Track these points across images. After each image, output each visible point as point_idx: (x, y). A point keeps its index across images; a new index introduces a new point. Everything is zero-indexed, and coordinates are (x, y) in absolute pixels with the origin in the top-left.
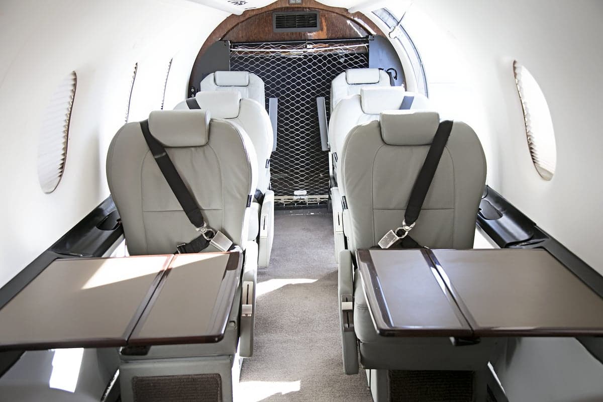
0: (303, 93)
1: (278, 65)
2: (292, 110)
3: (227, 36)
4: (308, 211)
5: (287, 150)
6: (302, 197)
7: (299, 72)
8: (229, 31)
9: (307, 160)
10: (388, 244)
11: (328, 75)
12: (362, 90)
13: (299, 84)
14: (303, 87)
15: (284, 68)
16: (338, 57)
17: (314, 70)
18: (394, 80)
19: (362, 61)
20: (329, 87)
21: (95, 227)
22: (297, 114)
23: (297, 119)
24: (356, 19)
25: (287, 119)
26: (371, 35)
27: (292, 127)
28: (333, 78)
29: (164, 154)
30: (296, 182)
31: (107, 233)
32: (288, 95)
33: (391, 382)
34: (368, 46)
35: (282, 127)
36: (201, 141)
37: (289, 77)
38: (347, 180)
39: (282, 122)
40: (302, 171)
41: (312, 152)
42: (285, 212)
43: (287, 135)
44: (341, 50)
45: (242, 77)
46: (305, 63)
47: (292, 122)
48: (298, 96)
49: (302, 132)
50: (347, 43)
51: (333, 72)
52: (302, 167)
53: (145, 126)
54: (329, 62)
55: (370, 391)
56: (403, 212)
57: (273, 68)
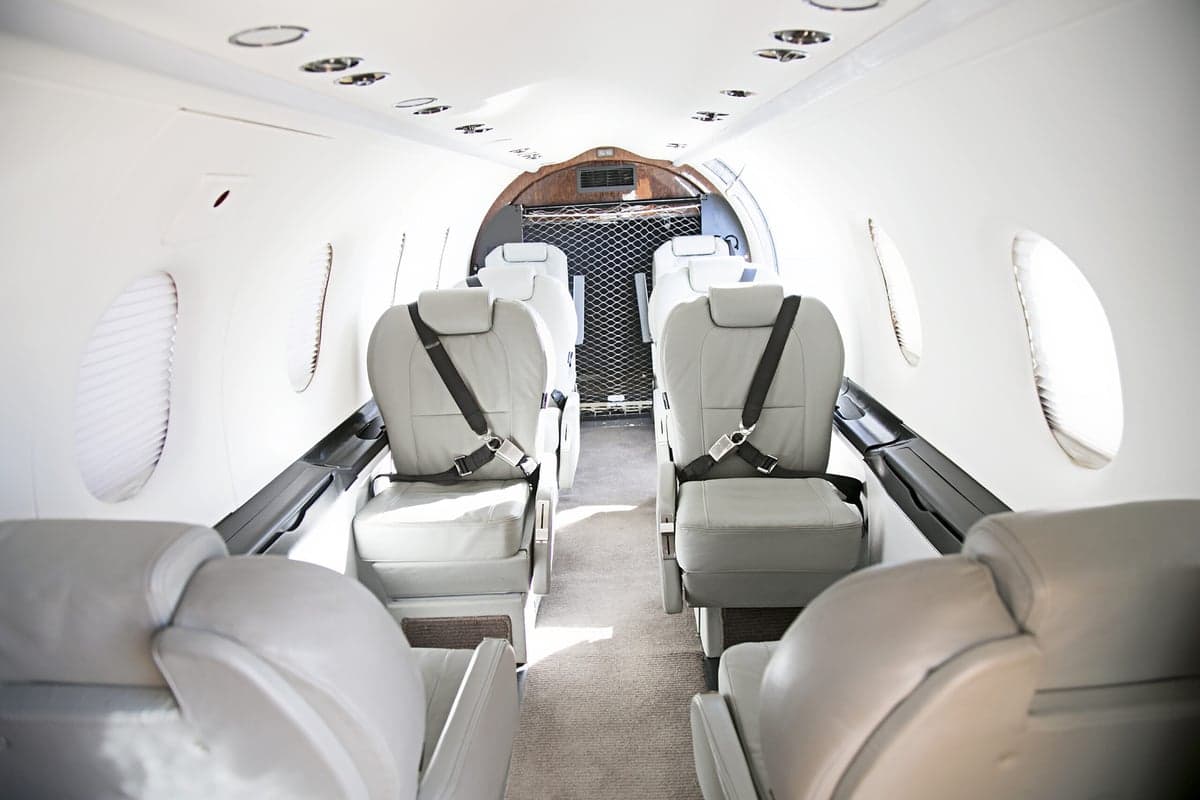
0: (618, 269)
1: (585, 234)
2: (604, 291)
3: (520, 199)
4: (627, 421)
5: (598, 342)
6: (619, 404)
7: (612, 242)
8: (521, 193)
9: (624, 354)
10: (721, 452)
11: (649, 244)
12: (690, 263)
13: (611, 257)
14: (618, 261)
15: (592, 237)
16: (662, 222)
17: (631, 239)
18: (735, 250)
19: (692, 226)
20: (651, 260)
21: (355, 436)
22: (610, 295)
23: (610, 302)
24: (685, 174)
25: (597, 302)
26: (703, 193)
27: (604, 313)
28: (656, 248)
29: (438, 343)
30: (611, 385)
31: (369, 443)
32: (598, 272)
33: (724, 625)
34: (700, 208)
35: (591, 313)
36: (485, 326)
37: (599, 249)
38: (668, 373)
39: (591, 306)
40: (618, 370)
41: (630, 345)
42: (596, 423)
43: (597, 323)
44: (666, 213)
45: (540, 249)
46: (619, 230)
47: (604, 306)
48: (611, 273)
49: (617, 319)
50: (672, 204)
51: (656, 241)
52: (618, 364)
53: (413, 309)
54: (650, 228)
55: (700, 637)
56: (740, 412)
57: (578, 238)
